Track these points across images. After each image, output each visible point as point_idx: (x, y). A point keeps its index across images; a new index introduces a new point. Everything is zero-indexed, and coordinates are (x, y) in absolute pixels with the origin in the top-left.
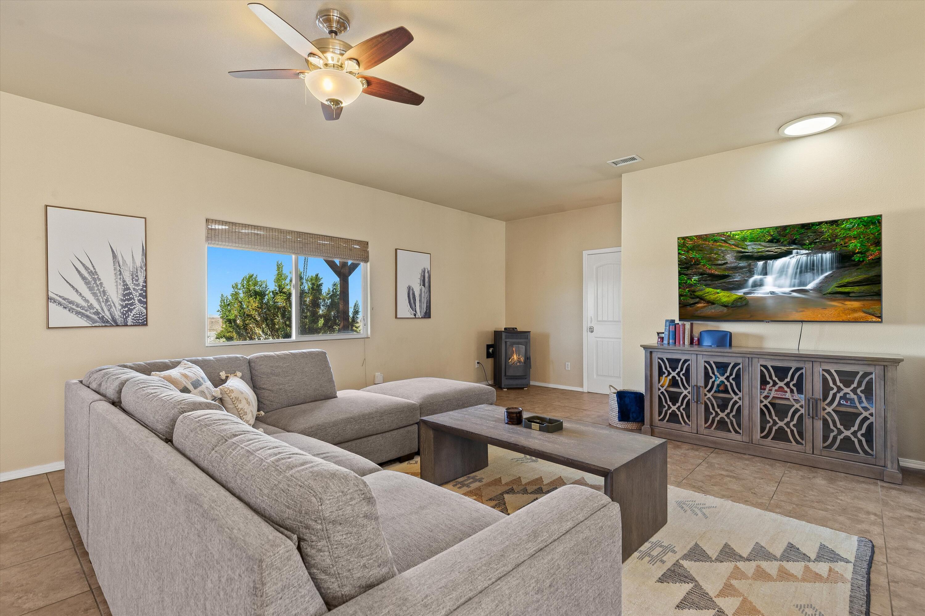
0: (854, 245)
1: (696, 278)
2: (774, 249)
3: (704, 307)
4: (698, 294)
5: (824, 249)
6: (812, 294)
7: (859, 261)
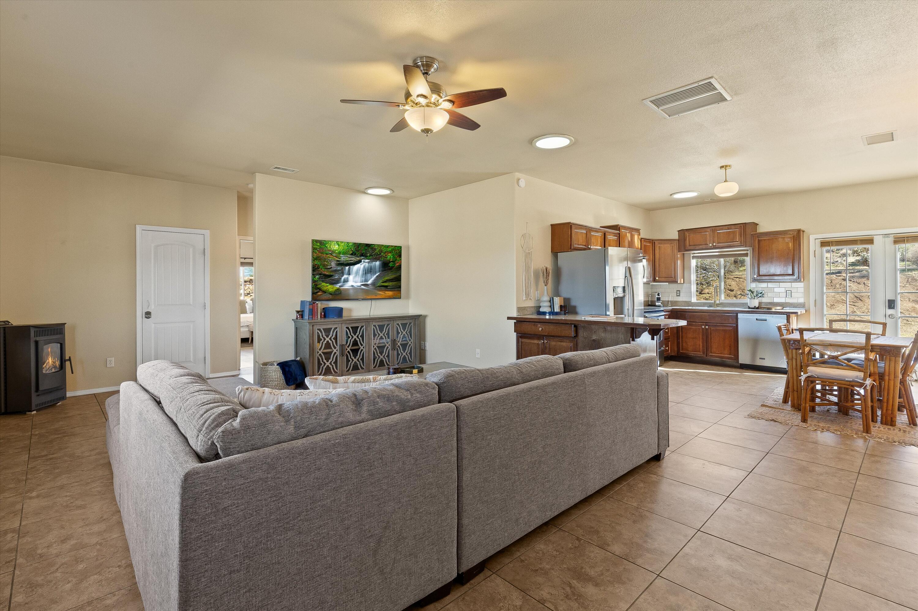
0: (390, 257)
1: (317, 277)
2: (354, 259)
3: (321, 294)
4: (319, 286)
5: (376, 259)
6: (371, 287)
7: (392, 266)
